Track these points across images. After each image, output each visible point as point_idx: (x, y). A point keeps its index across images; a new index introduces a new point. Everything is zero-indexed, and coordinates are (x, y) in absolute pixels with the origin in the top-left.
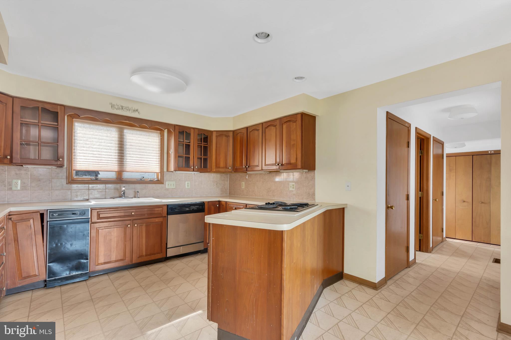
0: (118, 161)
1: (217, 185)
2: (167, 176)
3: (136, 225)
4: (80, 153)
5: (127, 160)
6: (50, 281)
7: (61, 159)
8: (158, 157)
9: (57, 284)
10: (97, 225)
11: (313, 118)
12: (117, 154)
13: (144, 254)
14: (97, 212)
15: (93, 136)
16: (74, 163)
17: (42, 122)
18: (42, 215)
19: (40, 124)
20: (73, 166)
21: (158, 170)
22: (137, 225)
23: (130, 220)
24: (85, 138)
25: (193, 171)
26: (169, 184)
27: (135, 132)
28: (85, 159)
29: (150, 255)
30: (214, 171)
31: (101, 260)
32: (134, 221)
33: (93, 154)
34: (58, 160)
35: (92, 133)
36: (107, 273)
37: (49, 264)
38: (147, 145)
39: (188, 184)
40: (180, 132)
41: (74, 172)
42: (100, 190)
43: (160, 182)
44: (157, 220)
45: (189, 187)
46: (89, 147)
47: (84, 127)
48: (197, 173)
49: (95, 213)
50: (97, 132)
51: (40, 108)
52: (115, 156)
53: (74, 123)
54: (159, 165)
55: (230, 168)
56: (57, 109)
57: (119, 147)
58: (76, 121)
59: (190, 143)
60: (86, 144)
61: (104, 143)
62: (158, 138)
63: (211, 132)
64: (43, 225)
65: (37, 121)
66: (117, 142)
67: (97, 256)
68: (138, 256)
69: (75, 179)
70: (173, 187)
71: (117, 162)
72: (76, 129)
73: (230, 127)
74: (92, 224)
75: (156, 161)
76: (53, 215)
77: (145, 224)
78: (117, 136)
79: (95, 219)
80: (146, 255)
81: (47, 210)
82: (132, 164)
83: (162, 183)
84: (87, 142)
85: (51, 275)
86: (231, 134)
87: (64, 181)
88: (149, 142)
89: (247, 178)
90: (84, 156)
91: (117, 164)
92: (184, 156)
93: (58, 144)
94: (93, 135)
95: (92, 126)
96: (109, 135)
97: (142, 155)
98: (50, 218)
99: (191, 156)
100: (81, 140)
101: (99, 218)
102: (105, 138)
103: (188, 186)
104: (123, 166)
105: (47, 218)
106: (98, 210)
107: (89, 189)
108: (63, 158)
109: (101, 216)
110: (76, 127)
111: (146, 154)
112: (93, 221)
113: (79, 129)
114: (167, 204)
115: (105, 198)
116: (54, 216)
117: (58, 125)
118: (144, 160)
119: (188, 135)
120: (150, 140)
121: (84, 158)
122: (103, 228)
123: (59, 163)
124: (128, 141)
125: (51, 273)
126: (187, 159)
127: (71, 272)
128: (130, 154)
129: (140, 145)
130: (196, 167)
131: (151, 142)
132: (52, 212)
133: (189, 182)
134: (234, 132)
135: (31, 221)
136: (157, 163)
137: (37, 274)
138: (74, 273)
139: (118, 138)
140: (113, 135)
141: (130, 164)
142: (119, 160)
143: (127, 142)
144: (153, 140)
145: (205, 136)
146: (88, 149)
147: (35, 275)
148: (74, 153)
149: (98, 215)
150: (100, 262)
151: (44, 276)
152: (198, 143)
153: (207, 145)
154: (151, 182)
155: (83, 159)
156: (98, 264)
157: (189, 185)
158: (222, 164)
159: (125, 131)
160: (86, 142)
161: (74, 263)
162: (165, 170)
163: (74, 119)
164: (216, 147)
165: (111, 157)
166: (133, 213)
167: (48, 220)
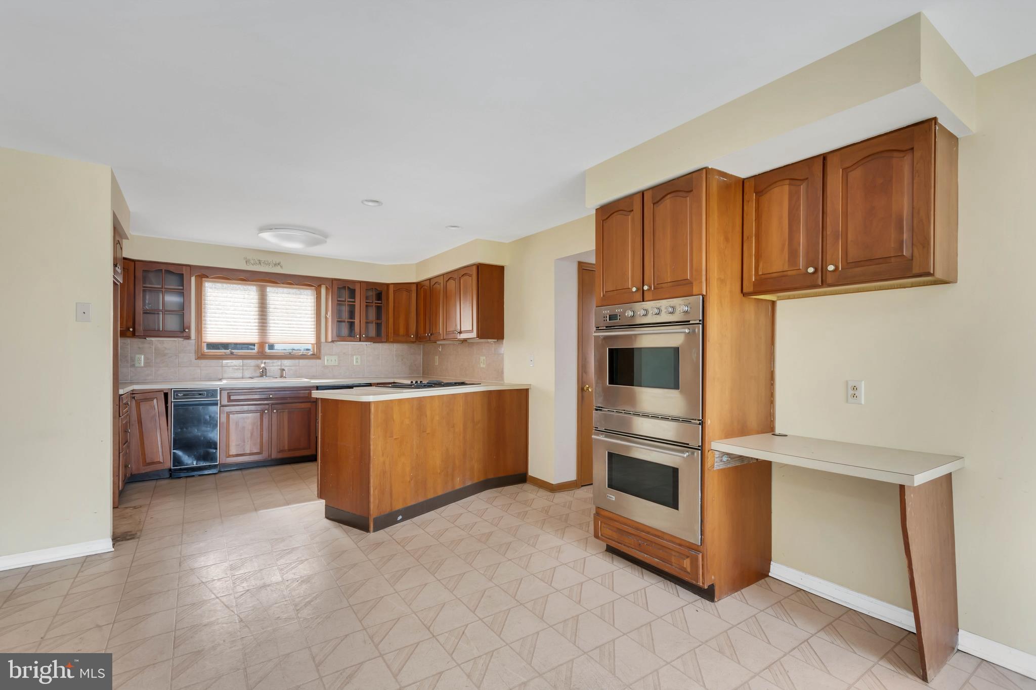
0: (258, 329)
1: (402, 360)
2: (325, 348)
3: (275, 411)
4: (210, 321)
5: (271, 328)
6: (175, 470)
7: (187, 330)
8: (313, 323)
9: (182, 475)
10: (227, 409)
11: (502, 269)
12: (257, 321)
13: (286, 448)
14: (228, 393)
15: (228, 299)
16: (204, 334)
17: (166, 287)
18: (166, 395)
19: (163, 290)
20: (203, 337)
21: (313, 340)
22: (277, 411)
23: (268, 404)
24: (216, 301)
25: (360, 341)
26: (329, 360)
27: (280, 290)
28: (217, 328)
29: (295, 450)
30: (392, 340)
31: (233, 451)
32: (273, 406)
33: (227, 322)
34: (184, 331)
35: (225, 295)
36: (241, 469)
37: (174, 451)
38: (297, 307)
39: (357, 359)
40: (340, 288)
41: (204, 346)
42: (236, 367)
43: (316, 356)
44: (303, 405)
45: (359, 364)
46: (222, 313)
47: (215, 288)
48: (369, 343)
49: (225, 394)
50: (231, 293)
51: (163, 271)
52: (255, 322)
53: (203, 284)
54: (314, 334)
55: (412, 336)
56: (183, 271)
57: (259, 311)
58: (206, 281)
59: (354, 302)
60: (218, 309)
61: (241, 307)
62: (312, 297)
63: (388, 285)
64: (168, 406)
65: (160, 286)
66: (257, 305)
67: (228, 446)
68: (278, 451)
69: (206, 354)
70: (333, 363)
71: (257, 331)
72: (206, 291)
73: (412, 278)
74: (221, 408)
75: (311, 328)
76: (177, 395)
77: (287, 410)
78: (257, 297)
79: (225, 402)
80: (289, 450)
81: (172, 389)
82: (278, 333)
83: (319, 358)
84: (220, 307)
85: (177, 464)
86: (414, 288)
87: (192, 356)
88: (300, 302)
89: (440, 350)
90: (216, 325)
91: (257, 334)
92: (346, 320)
93: (184, 312)
94: (227, 297)
95: (225, 285)
96: (246, 296)
97: (291, 321)
98: (174, 398)
99: (357, 321)
100: (212, 305)
101: (229, 400)
102: (241, 300)
103: (357, 362)
104: (267, 335)
105: (171, 399)
106: (228, 391)
107: (222, 366)
108: (189, 328)
109: (232, 398)
110: (206, 288)
111: (295, 319)
112: (223, 403)
113: (209, 290)
114: (318, 385)
115: (243, 378)
116: (179, 396)
117: (183, 289)
118: (294, 328)
119: (352, 293)
120: (302, 300)
121: (216, 326)
122: (235, 413)
123: (185, 334)
124: (271, 302)
125: (177, 460)
126: (352, 325)
127: (199, 462)
128: (274, 320)
129: (288, 307)
130: (364, 336)
131: (303, 302)
132: (177, 392)
133: (359, 357)
134: (418, 285)
135: (155, 401)
136: (311, 331)
137: (162, 461)
138: (202, 464)
139: (259, 299)
140: (252, 296)
141: (275, 333)
142: (260, 328)
143: (270, 304)
144: (305, 300)
145: (378, 292)
146: (220, 315)
147: (160, 462)
148: (205, 320)
149: (229, 397)
150: (231, 453)
151: (169, 464)
152: (366, 302)
153: (381, 303)
154: (303, 357)
155: (215, 328)
156: (229, 456)
157: (359, 361)
158: (402, 331)
159: (269, 289)
160: (218, 307)
161: (202, 451)
162: (323, 339)
163: (203, 279)
164: (394, 307)
165: (249, 324)
166: (271, 396)
167: (173, 401)
